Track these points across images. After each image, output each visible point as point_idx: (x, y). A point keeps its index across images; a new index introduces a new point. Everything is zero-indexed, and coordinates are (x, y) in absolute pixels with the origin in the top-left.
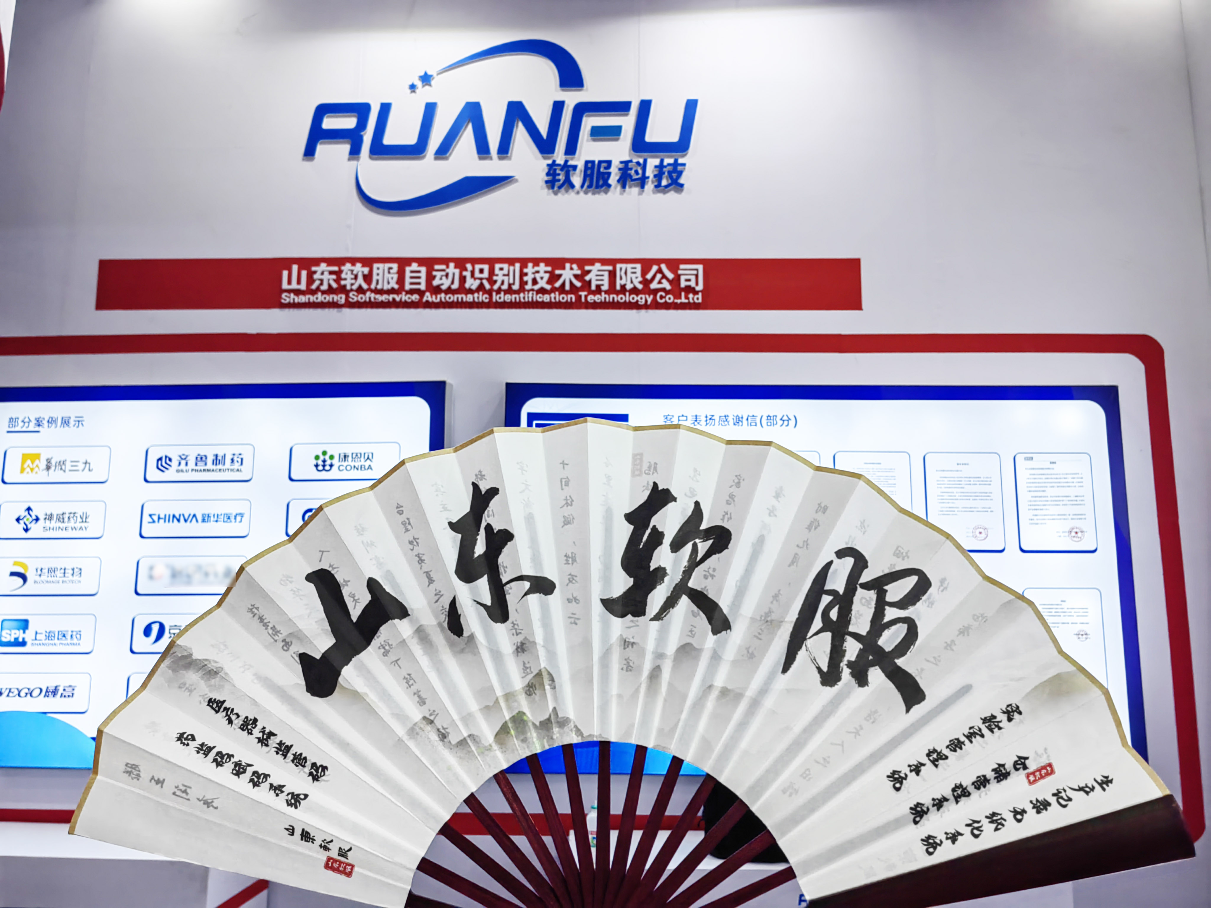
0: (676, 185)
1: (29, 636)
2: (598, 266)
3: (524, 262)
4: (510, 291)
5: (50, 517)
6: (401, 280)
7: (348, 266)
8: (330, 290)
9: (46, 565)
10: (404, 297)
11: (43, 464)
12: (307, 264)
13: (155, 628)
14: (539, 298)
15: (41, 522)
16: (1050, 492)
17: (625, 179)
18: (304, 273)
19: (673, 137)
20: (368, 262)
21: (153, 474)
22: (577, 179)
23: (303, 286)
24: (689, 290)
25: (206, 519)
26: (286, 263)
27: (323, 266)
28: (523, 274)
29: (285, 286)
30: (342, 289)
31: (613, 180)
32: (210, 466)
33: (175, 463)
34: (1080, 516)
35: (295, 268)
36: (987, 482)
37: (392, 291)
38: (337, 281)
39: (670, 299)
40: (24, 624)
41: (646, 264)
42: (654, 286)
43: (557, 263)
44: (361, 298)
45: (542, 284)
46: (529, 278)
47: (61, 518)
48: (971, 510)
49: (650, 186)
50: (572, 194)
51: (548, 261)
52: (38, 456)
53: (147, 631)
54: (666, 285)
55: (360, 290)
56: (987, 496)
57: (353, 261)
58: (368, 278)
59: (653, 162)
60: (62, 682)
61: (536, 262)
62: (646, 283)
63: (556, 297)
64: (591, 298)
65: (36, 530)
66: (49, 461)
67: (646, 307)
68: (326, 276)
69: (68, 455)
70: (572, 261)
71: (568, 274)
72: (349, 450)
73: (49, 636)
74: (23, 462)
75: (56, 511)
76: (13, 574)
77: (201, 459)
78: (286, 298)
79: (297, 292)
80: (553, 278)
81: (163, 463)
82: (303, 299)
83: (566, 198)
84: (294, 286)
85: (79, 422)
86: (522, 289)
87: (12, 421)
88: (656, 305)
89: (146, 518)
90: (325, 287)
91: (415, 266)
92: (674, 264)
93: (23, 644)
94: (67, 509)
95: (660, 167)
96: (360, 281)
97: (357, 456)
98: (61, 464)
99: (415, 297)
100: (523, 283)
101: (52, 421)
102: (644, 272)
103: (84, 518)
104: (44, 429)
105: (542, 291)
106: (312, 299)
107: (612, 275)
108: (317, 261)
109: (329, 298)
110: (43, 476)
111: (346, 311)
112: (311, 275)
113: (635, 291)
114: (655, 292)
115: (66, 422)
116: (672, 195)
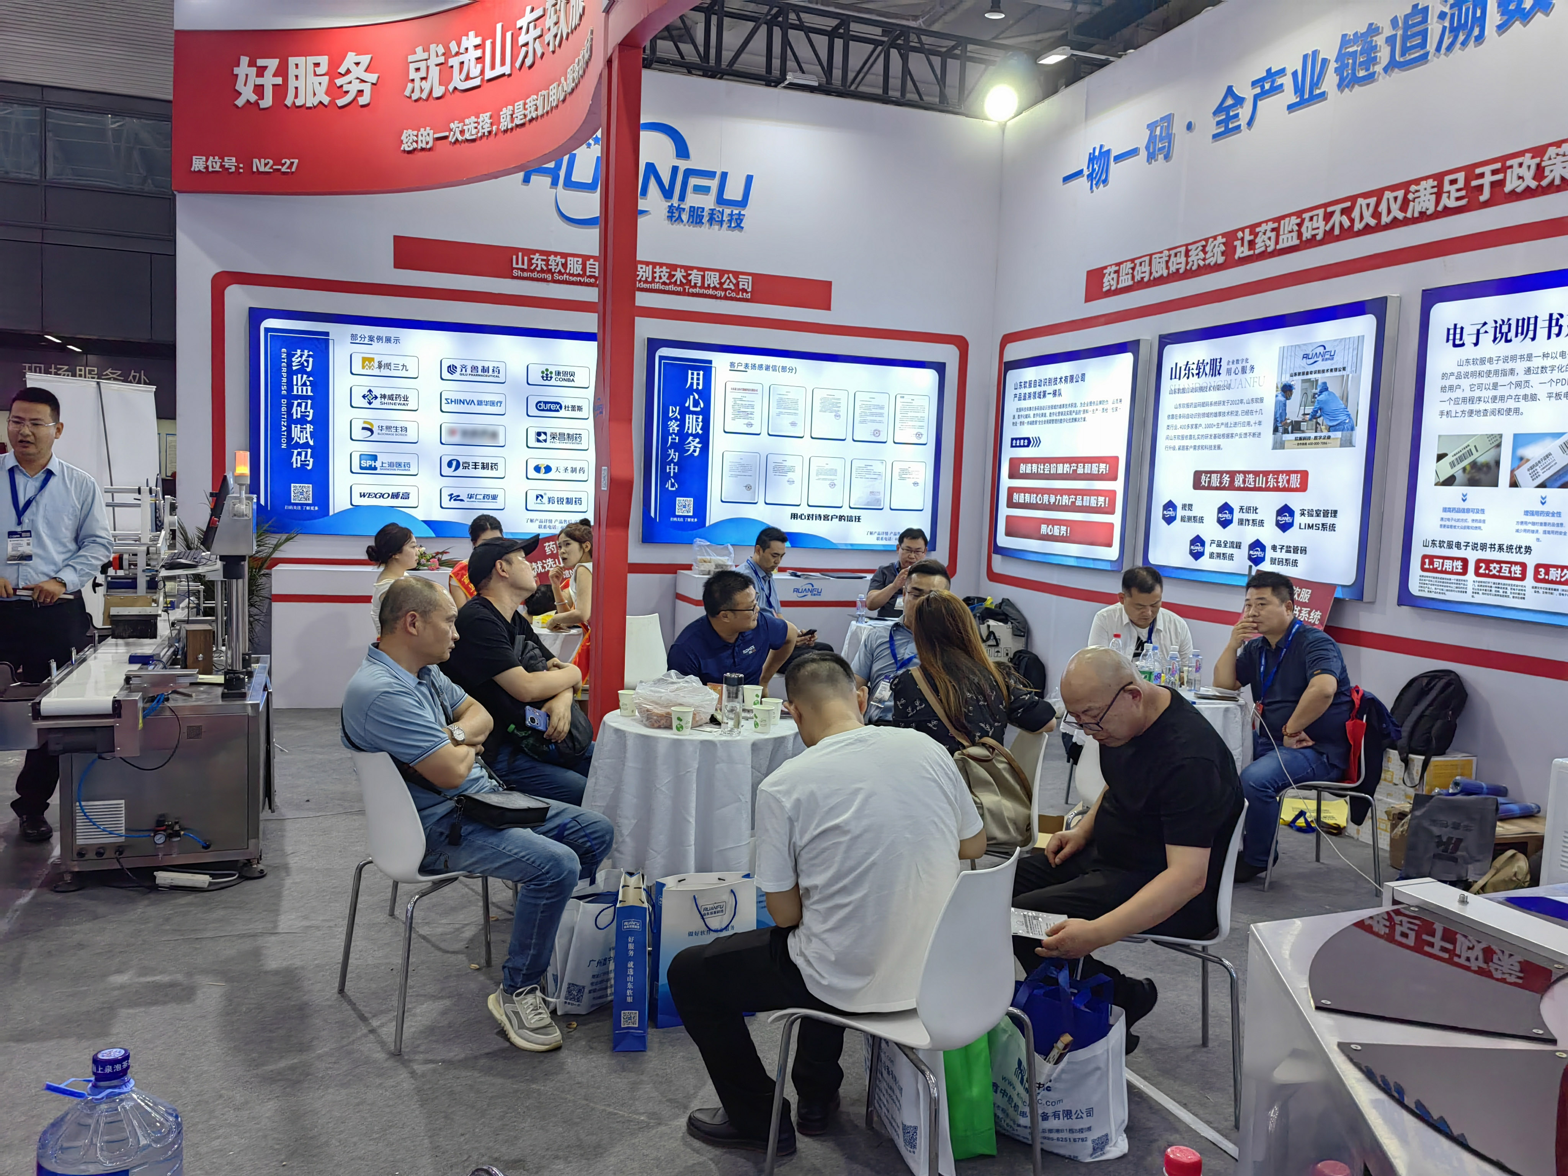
0: (739, 227)
1: (378, 464)
2: (695, 271)
3: (655, 265)
4: (646, 282)
5: (384, 396)
6: (584, 269)
7: (552, 258)
8: (542, 271)
9: (385, 424)
10: (587, 280)
11: (376, 365)
12: (529, 253)
13: (454, 463)
14: (662, 287)
15: (379, 399)
16: (910, 414)
17: (711, 220)
18: (526, 258)
19: (739, 198)
20: (564, 256)
21: (446, 375)
22: (685, 217)
23: (525, 267)
24: (744, 290)
25: (480, 403)
26: (516, 250)
27: (537, 256)
28: (654, 272)
29: (514, 265)
30: (549, 271)
31: (705, 220)
32: (480, 373)
33: (459, 370)
34: (921, 427)
35: (520, 254)
36: (882, 408)
37: (578, 275)
38: (547, 265)
39: (733, 295)
40: (374, 458)
41: (722, 273)
42: (725, 286)
43: (673, 267)
44: (560, 278)
45: (664, 279)
46: (657, 275)
47: (391, 397)
48: (873, 421)
49: (725, 226)
50: (681, 226)
51: (668, 266)
52: (373, 359)
53: (450, 464)
54: (732, 287)
55: (560, 273)
56: (881, 415)
57: (556, 254)
58: (565, 265)
59: (727, 211)
60: (402, 490)
61: (661, 265)
62: (721, 284)
63: (672, 288)
64: (691, 290)
65: (376, 403)
66: (380, 363)
67: (720, 298)
68: (539, 262)
69: (393, 360)
70: (682, 267)
71: (679, 275)
72: (561, 369)
73: (391, 465)
74: (363, 362)
75: (388, 392)
76: (364, 428)
77: (475, 368)
78: (515, 273)
79: (523, 270)
80: (671, 276)
81: (452, 369)
82: (525, 274)
83: (678, 228)
84: (520, 266)
85: (397, 340)
86: (653, 281)
87: (354, 336)
88: (726, 298)
89: (444, 401)
90: (539, 269)
91: (591, 261)
92: (736, 274)
93: (375, 468)
94: (395, 392)
95: (731, 215)
96: (560, 266)
97: (565, 373)
98: (388, 366)
99: (592, 280)
100: (654, 278)
101: (379, 339)
102: (720, 278)
103: (406, 398)
104: (375, 344)
105: (664, 283)
106: (532, 275)
107: (703, 277)
108: (535, 252)
109: (542, 276)
110: (376, 372)
111: (552, 285)
112: (530, 260)
113: (715, 288)
114: (726, 290)
115: (388, 340)
116: (736, 232)
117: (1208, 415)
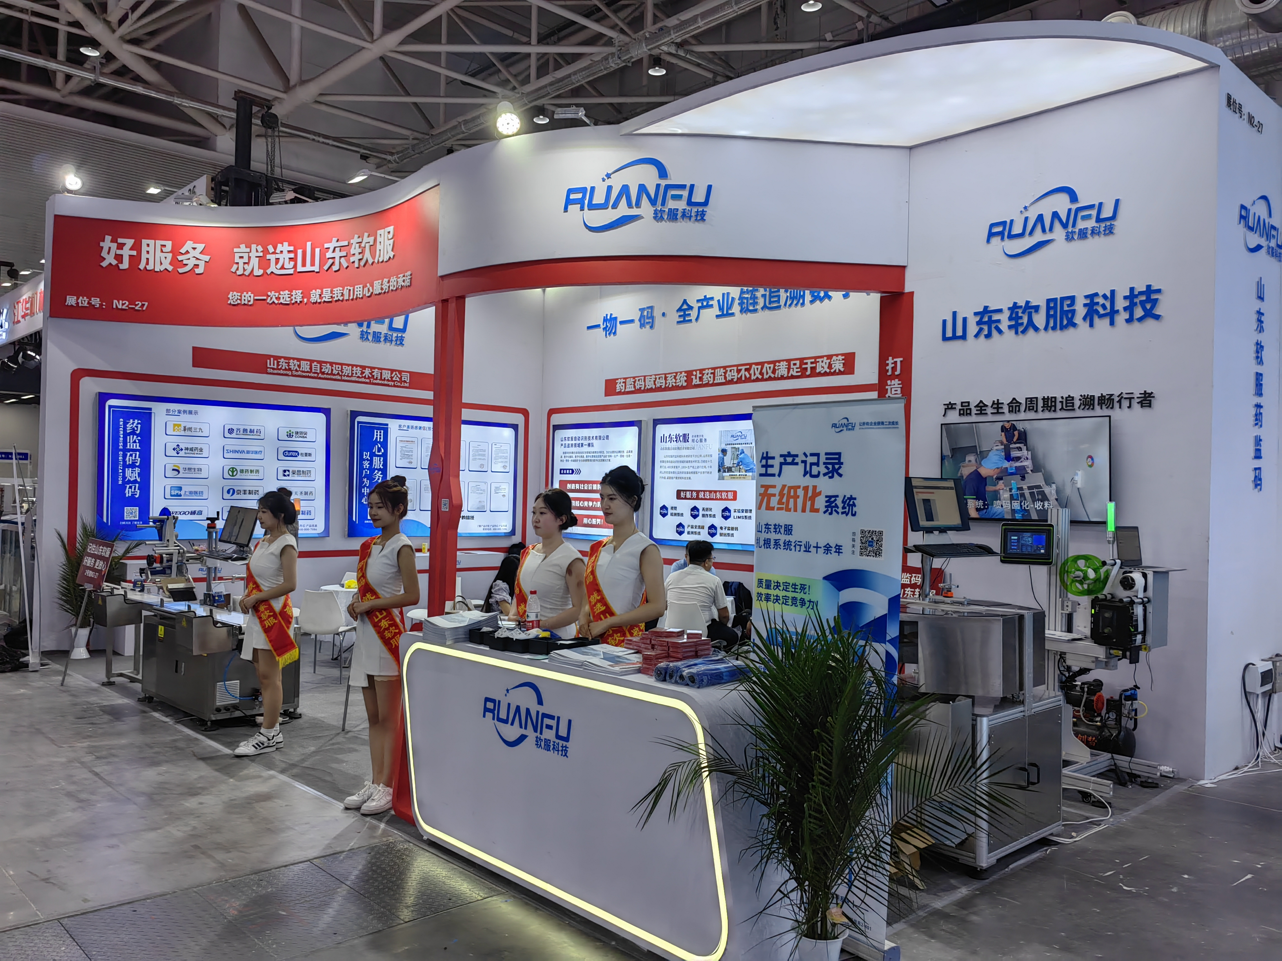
0: (402, 344)
1: (182, 493)
2: (376, 370)
3: (353, 366)
4: (348, 376)
5: (187, 449)
6: (311, 368)
7: (291, 361)
8: (286, 369)
9: (187, 467)
10: (313, 375)
11: (182, 429)
12: (277, 358)
13: (231, 491)
14: (357, 379)
15: (184, 451)
16: (500, 455)
17: (386, 339)
18: (276, 362)
19: (401, 327)
20: (299, 360)
21: (227, 435)
22: (370, 338)
23: (275, 367)
24: (405, 382)
25: (248, 452)
26: (269, 357)
27: (282, 360)
28: (352, 370)
29: (268, 366)
30: (290, 369)
31: (382, 339)
32: (248, 433)
33: (235, 431)
34: (506, 462)
35: (272, 359)
36: (485, 451)
37: (307, 372)
38: (289, 366)
39: (399, 384)
40: (180, 489)
41: (392, 371)
42: (394, 379)
43: (363, 367)
44: (296, 373)
45: (359, 375)
46: (354, 372)
47: (191, 449)
48: (480, 459)
49: (394, 343)
50: (368, 343)
51: (361, 366)
52: (180, 425)
53: (228, 492)
54: (398, 379)
55: (296, 370)
56: (484, 455)
57: (294, 359)
58: (299, 366)
59: (395, 335)
60: (197, 509)
61: (357, 366)
62: (392, 378)
63: (363, 380)
64: (375, 381)
65: (182, 453)
66: (185, 427)
67: (391, 386)
68: (284, 364)
69: (193, 426)
70: (369, 367)
71: (367, 372)
72: (299, 430)
73: (191, 493)
74: (174, 427)
75: (190, 446)
76: (173, 470)
77: (245, 430)
78: (269, 370)
79: (273, 369)
80: (362, 373)
81: (231, 431)
82: (276, 372)
83: (367, 344)
84: (272, 366)
85: (196, 413)
86: (352, 376)
87: (168, 410)
88: (395, 386)
89: (225, 451)
90: (283, 368)
91: (315, 363)
92: (400, 372)
93: (180, 495)
94: (194, 446)
95: (397, 337)
96: (296, 367)
97: (301, 433)
98: (190, 429)
99: (316, 375)
100: (352, 374)
101: (185, 412)
102: (391, 374)
103: (201, 450)
104: (182, 415)
105: (358, 377)
106: (279, 372)
107: (381, 373)
108: (281, 357)
109: (285, 372)
110: (183, 433)
111: (291, 377)
112: (278, 362)
113: (388, 380)
114: (394, 381)
115: (190, 412)
116: (400, 347)
117: (683, 462)
